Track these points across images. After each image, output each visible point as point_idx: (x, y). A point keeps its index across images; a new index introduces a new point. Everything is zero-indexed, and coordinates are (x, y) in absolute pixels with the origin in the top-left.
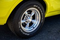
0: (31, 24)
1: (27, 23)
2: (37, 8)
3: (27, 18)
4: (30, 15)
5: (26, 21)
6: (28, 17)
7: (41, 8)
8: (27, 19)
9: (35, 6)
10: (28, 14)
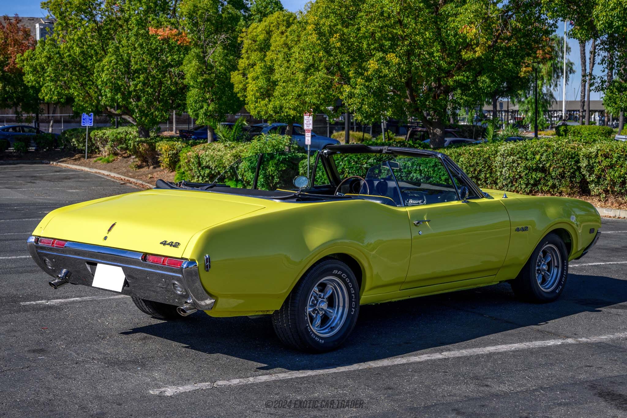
0: (325, 319)
1: (314, 315)
2: (339, 276)
3: (317, 301)
4: (322, 294)
5: (315, 310)
6: (320, 300)
7: (348, 276)
8: (315, 305)
9: (335, 272)
10: (319, 291)
